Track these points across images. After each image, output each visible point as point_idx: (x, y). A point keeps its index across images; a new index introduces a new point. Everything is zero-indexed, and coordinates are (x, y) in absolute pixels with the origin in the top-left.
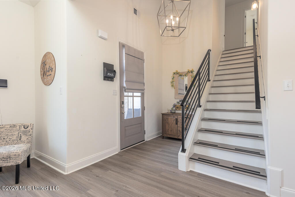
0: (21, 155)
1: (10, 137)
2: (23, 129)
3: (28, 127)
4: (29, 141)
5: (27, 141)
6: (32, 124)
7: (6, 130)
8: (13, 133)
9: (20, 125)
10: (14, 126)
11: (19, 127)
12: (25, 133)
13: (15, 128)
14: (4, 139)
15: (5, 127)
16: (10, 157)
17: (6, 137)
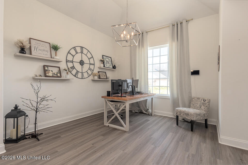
0: (193, 115)
1: (196, 105)
2: (203, 101)
3: (205, 101)
4: (205, 110)
5: (204, 110)
6: (208, 99)
7: (195, 100)
8: (198, 103)
9: (202, 98)
10: (199, 99)
11: (201, 100)
12: (204, 104)
13: (199, 100)
14: (194, 105)
15: (195, 98)
16: (188, 114)
17: (194, 104)
